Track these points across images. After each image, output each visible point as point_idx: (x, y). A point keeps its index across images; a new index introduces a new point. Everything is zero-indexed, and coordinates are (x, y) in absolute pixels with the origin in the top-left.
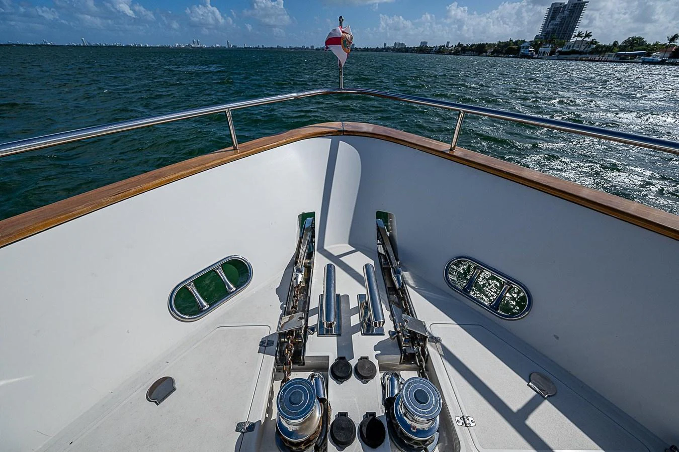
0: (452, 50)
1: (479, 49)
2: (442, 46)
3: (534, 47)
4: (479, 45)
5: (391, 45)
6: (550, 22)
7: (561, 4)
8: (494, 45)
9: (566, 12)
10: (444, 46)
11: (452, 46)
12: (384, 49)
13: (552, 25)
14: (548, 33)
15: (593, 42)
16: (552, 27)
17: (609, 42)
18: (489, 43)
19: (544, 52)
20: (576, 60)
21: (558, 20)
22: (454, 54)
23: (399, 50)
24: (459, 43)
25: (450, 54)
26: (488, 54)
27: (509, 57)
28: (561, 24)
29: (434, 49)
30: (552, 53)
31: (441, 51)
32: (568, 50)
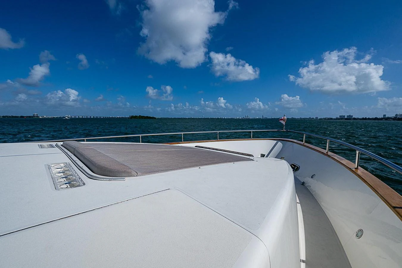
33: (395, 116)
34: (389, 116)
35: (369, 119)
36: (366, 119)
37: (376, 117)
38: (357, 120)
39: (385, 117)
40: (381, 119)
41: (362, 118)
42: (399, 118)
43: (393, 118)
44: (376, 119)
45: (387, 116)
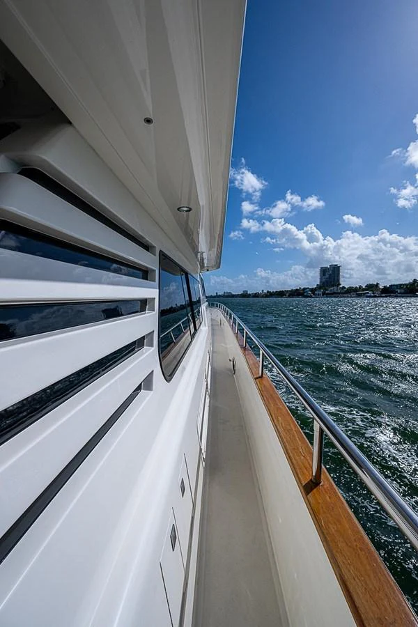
0: (263, 295)
1: (281, 294)
5: (221, 293)
6: (323, 277)
7: (326, 267)
9: (330, 272)
13: (325, 278)
14: (324, 283)
21: (327, 276)
22: (265, 297)
23: (227, 297)
25: (263, 297)
26: (286, 296)
28: (330, 278)
30: (324, 294)
31: (256, 295)
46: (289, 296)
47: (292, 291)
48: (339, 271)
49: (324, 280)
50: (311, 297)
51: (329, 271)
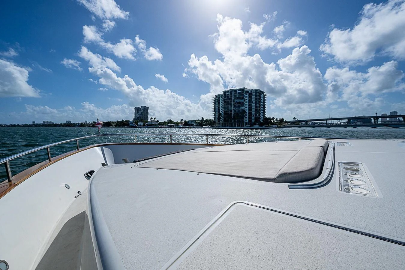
0: (90, 125)
1: (108, 124)
2: (83, 123)
3: (135, 122)
4: (107, 122)
6: (137, 114)
7: (139, 107)
8: (115, 122)
10: (84, 123)
11: (90, 123)
12: (33, 125)
13: (139, 114)
14: (138, 118)
15: (158, 121)
16: (138, 115)
17: (163, 121)
18: (112, 121)
19: (141, 125)
20: (155, 128)
21: (140, 113)
22: (92, 127)
24: (94, 121)
25: (90, 127)
26: (113, 126)
27: (125, 127)
28: (142, 115)
29: (77, 125)
30: (144, 125)
32: (149, 124)
33: (42, 123)
34: (38, 123)
35: (18, 126)
36: (15, 126)
37: (26, 124)
38: (4, 126)
39: (34, 124)
40: (31, 126)
41: (11, 125)
42: (46, 124)
43: (41, 124)
44: (26, 125)
45: (36, 123)
46: (116, 126)
47: (118, 122)
48: (147, 111)
49: (138, 116)
50: (136, 127)
51: (141, 110)
